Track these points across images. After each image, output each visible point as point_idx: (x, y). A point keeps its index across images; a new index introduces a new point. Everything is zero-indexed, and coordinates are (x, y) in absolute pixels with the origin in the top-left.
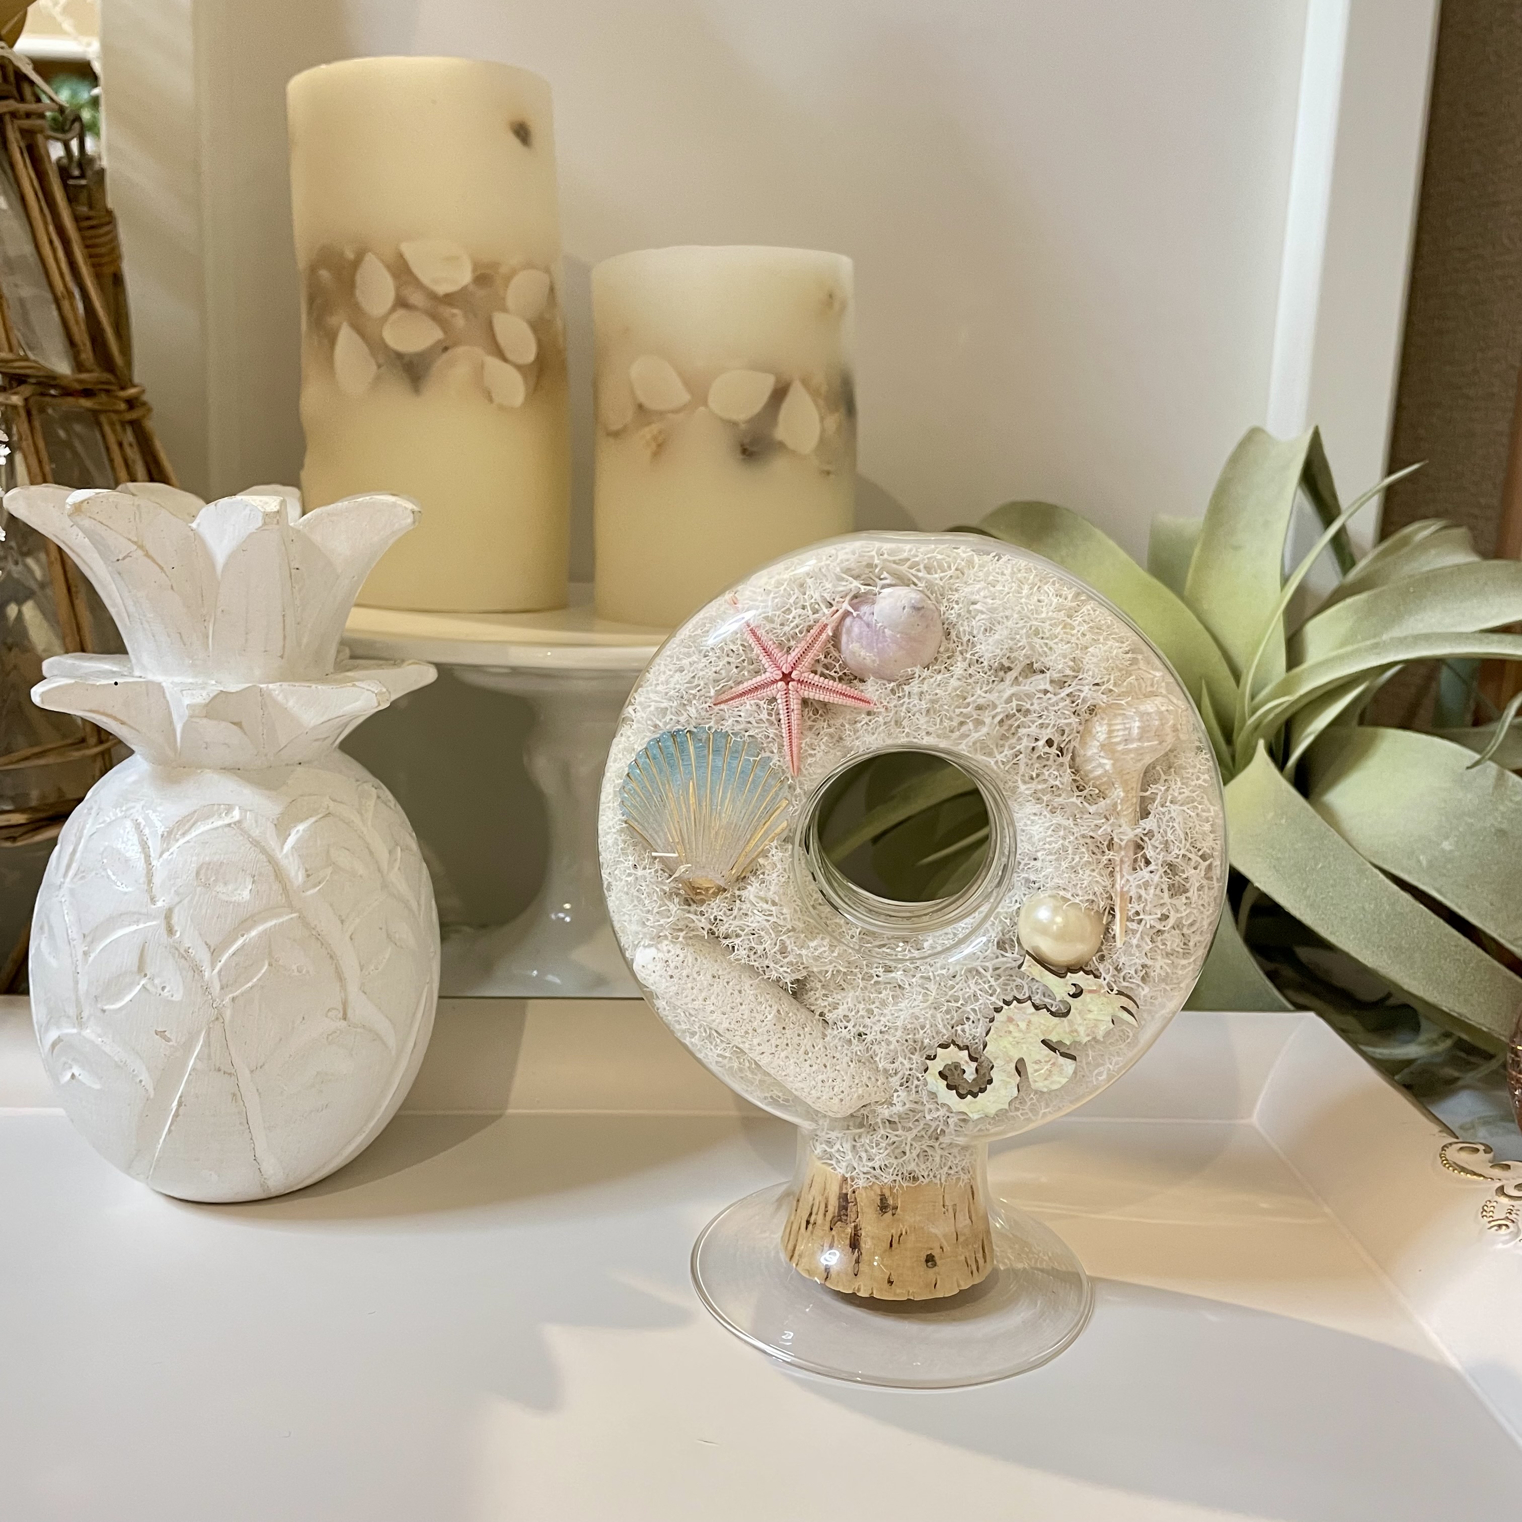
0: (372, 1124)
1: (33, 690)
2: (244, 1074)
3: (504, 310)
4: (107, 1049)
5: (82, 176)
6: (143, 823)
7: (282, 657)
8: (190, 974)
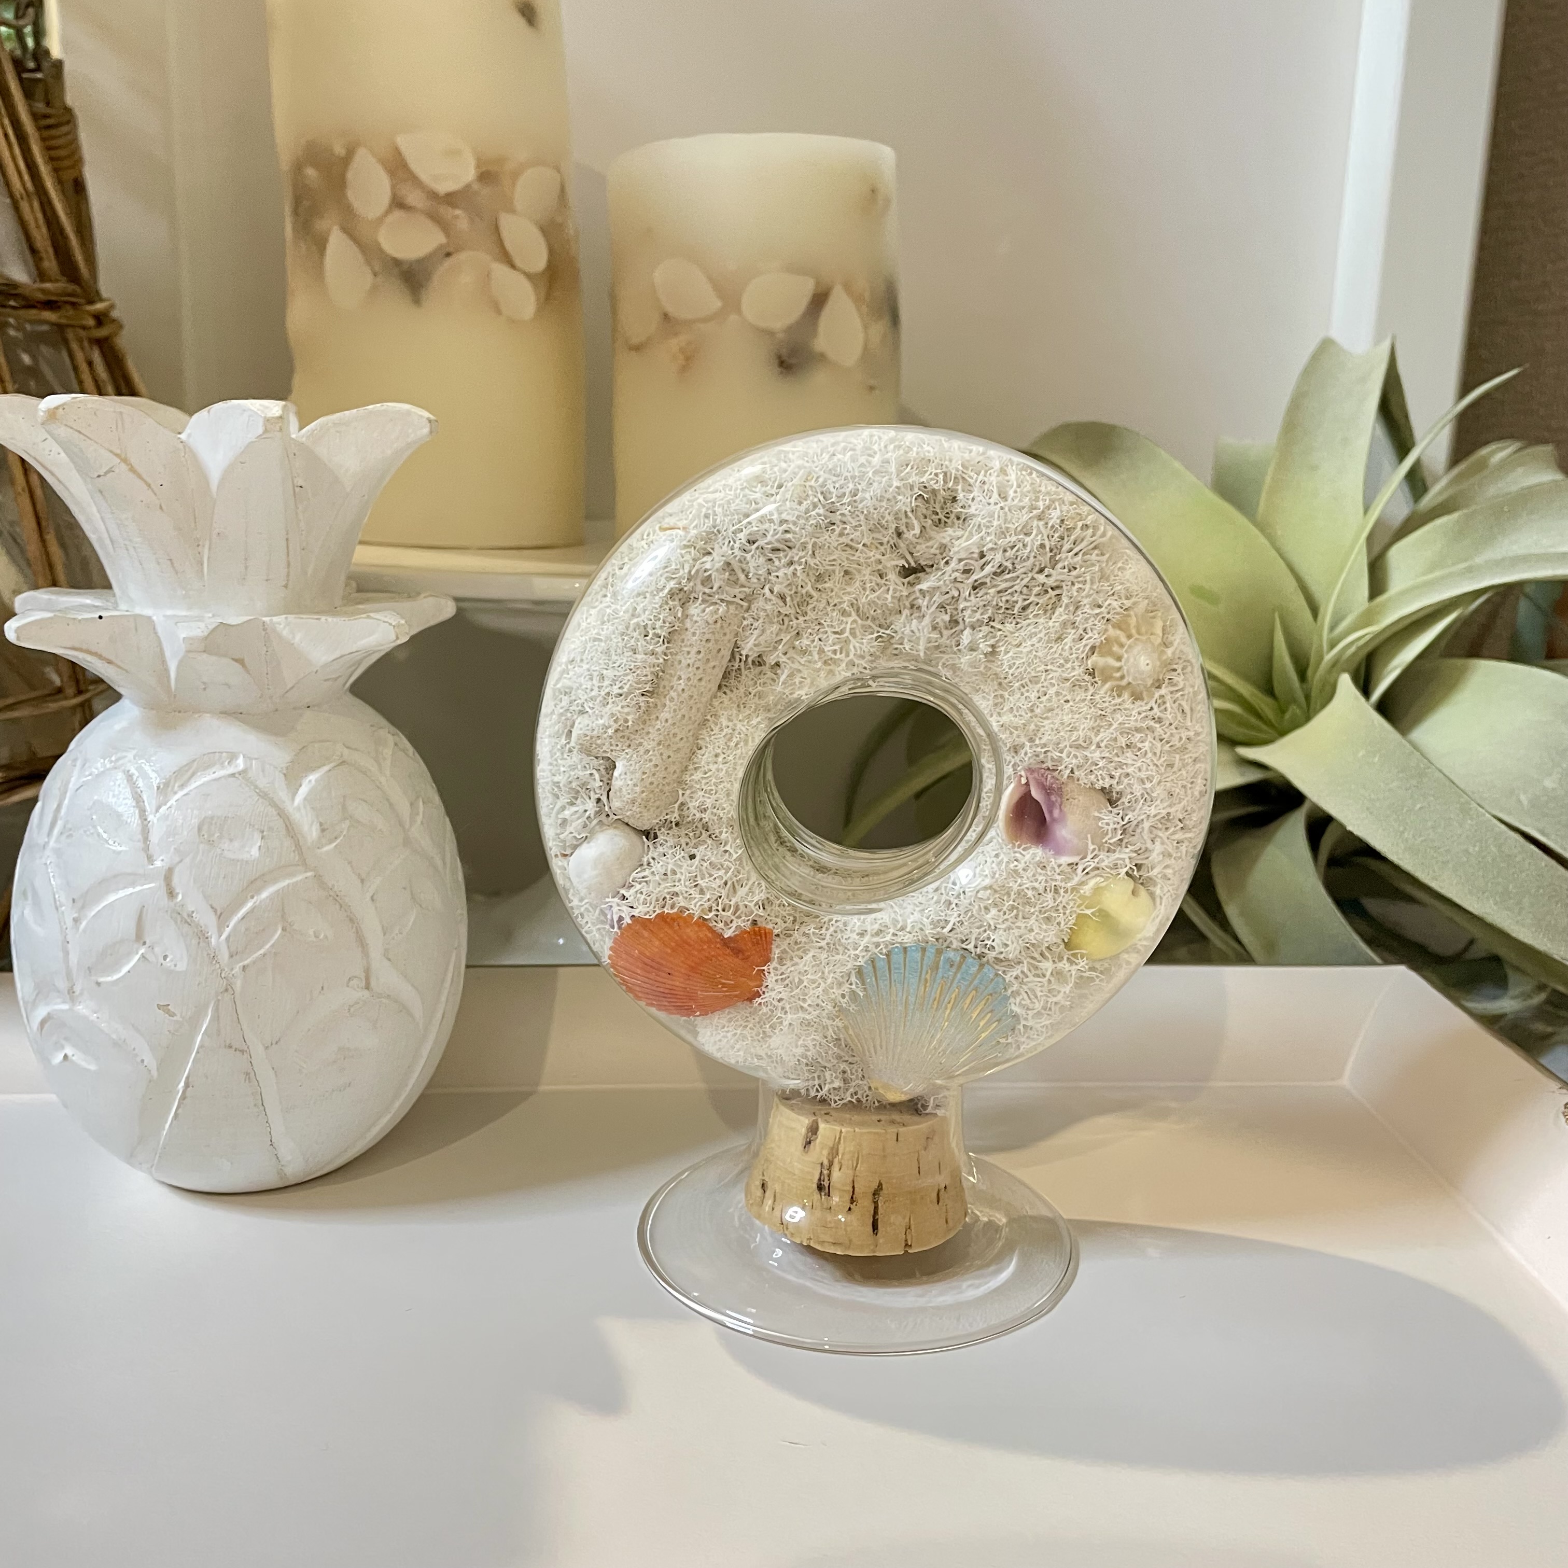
0: (397, 1104)
1: (7, 626)
2: (258, 1050)
3: (512, 211)
4: (103, 1026)
5: (38, 69)
6: (137, 774)
7: (286, 586)
8: (194, 942)
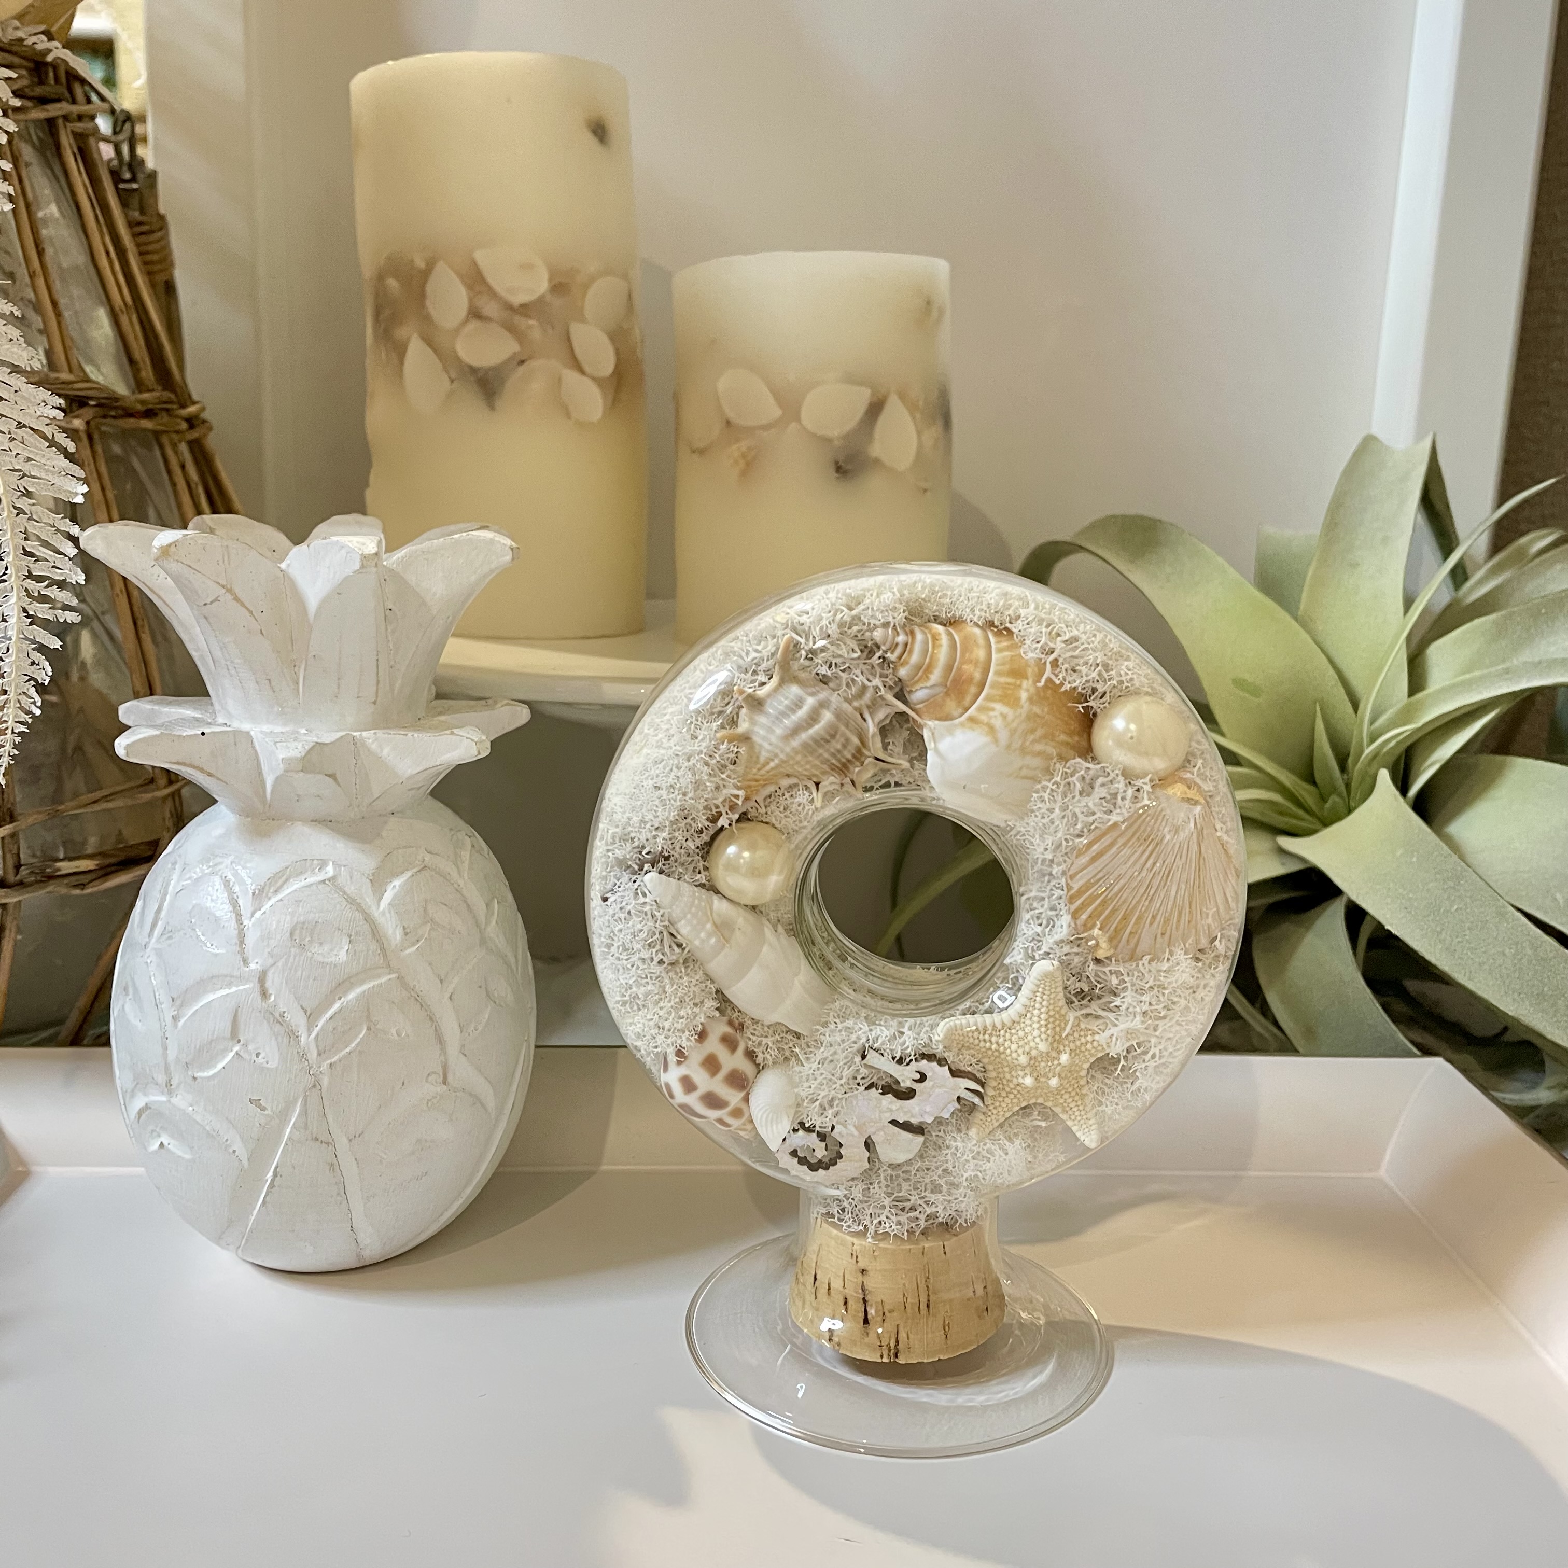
0: (469, 1190)
1: (117, 742)
2: (342, 1142)
3: (582, 320)
4: (198, 1118)
5: (134, 179)
6: (233, 879)
7: (375, 703)
8: (286, 1040)
